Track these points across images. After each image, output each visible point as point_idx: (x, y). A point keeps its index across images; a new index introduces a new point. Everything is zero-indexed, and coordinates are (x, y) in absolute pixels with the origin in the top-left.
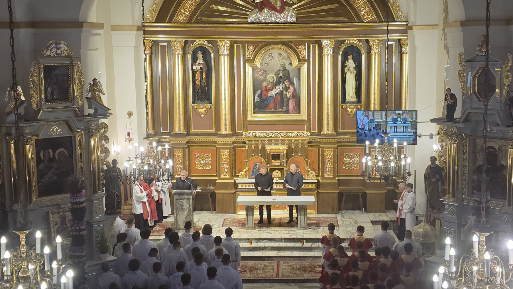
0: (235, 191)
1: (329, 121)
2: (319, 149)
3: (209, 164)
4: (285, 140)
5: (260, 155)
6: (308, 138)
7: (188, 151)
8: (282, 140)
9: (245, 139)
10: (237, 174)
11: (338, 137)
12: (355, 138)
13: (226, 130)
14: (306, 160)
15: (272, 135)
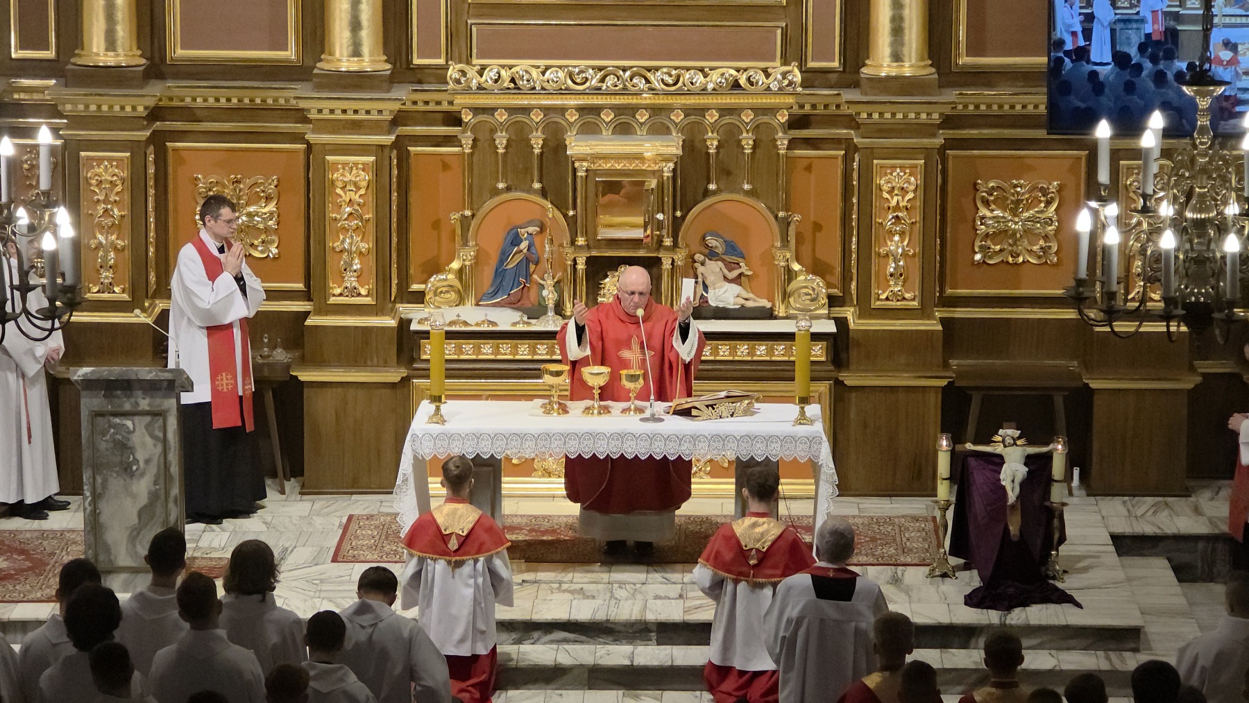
0: (403, 372)
1: (906, 12)
2: (848, 160)
3: (267, 230)
4: (668, 109)
5: (537, 186)
6: (790, 100)
7: (156, 162)
8: (655, 110)
9: (460, 100)
10: (415, 287)
11: (951, 95)
12: (1036, 101)
13: (356, 53)
14: (781, 214)
15: (602, 80)
